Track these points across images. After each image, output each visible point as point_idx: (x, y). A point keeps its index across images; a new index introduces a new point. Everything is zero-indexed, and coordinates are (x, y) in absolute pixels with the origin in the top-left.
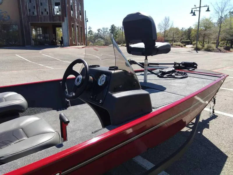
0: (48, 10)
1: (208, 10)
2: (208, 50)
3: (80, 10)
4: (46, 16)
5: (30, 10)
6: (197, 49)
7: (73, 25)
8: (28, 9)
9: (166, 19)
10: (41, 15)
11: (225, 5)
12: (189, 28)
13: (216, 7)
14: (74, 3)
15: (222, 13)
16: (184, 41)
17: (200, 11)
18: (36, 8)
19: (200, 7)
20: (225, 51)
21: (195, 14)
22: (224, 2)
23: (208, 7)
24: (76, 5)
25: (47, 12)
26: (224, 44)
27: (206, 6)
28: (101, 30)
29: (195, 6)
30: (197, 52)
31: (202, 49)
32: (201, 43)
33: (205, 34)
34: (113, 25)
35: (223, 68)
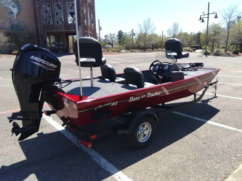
0: (63, 20)
1: (216, 17)
2: (217, 54)
3: (92, 18)
4: (61, 25)
5: (46, 20)
6: (206, 54)
7: (86, 33)
8: (44, 18)
9: (175, 24)
10: (56, 24)
11: (232, 11)
12: (198, 32)
13: (224, 13)
14: (87, 12)
15: (229, 19)
16: (194, 46)
17: (208, 18)
18: (51, 17)
19: (208, 14)
20: (234, 55)
21: (204, 21)
22: (231, 9)
23: (216, 14)
24: (88, 13)
25: (63, 22)
26: (234, 48)
27: (214, 13)
28: (108, 36)
29: (203, 13)
30: (207, 57)
31: (211, 54)
32: (211, 47)
33: (214, 39)
34: (121, 31)
35: (229, 70)
